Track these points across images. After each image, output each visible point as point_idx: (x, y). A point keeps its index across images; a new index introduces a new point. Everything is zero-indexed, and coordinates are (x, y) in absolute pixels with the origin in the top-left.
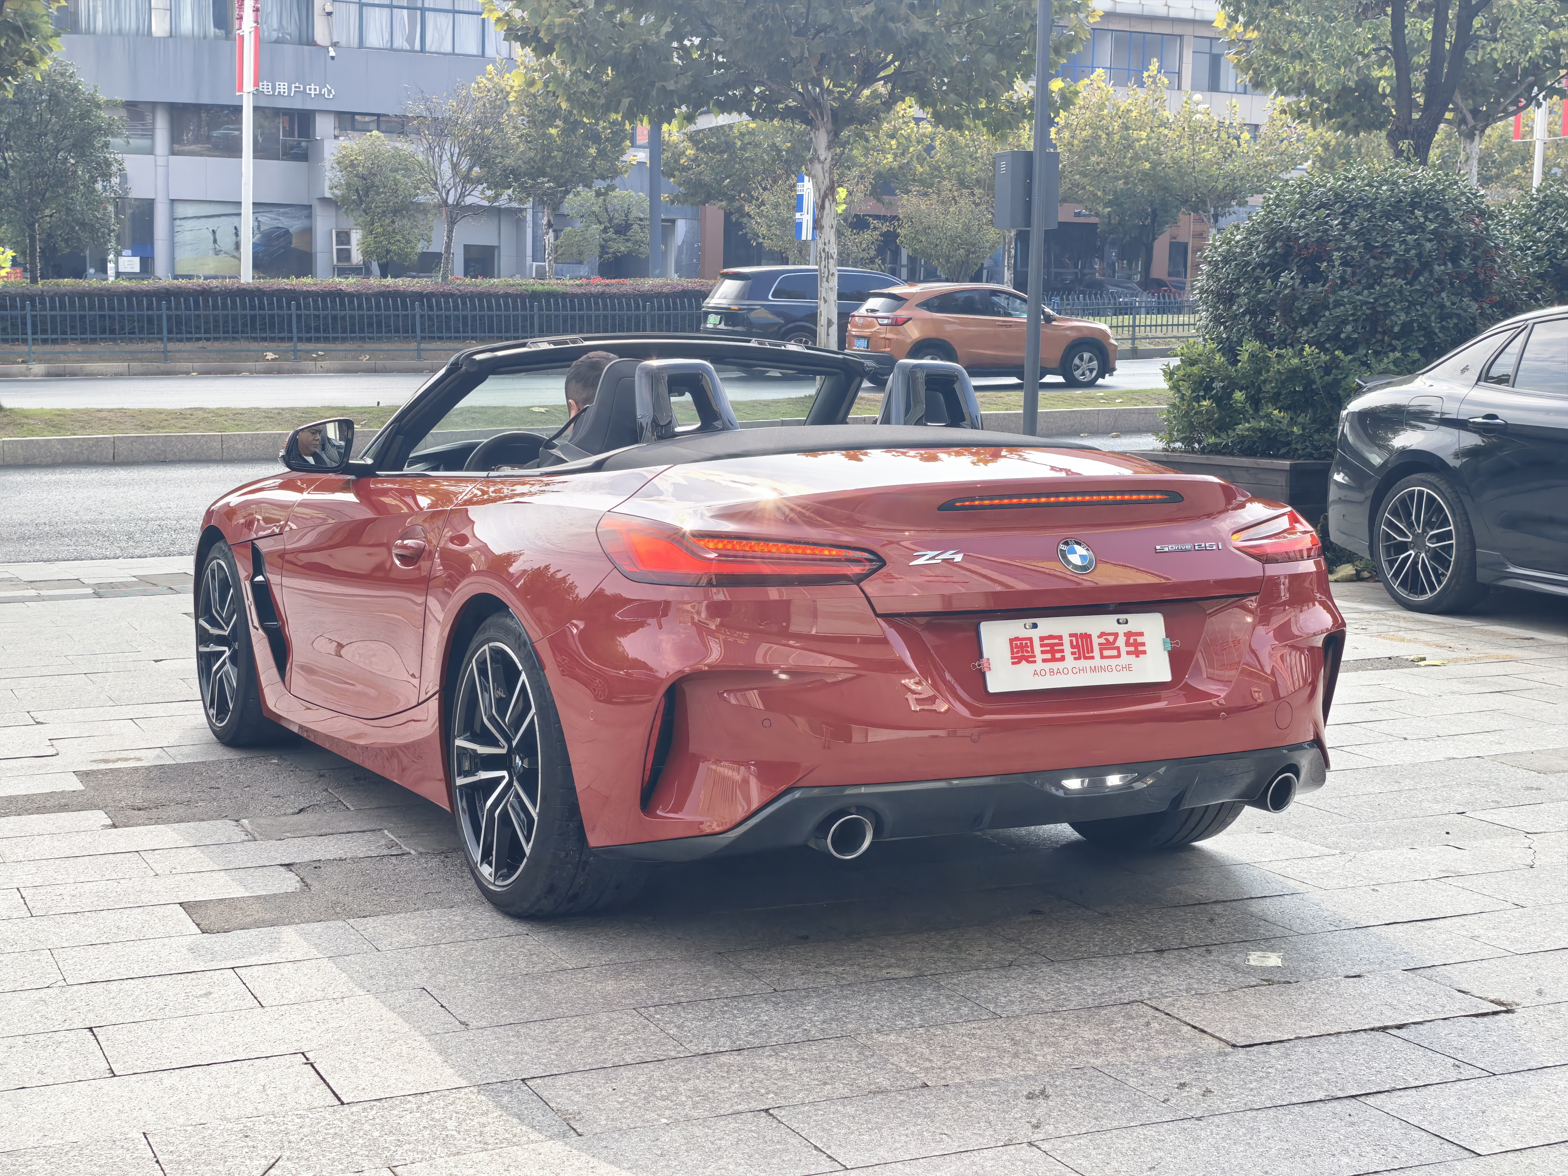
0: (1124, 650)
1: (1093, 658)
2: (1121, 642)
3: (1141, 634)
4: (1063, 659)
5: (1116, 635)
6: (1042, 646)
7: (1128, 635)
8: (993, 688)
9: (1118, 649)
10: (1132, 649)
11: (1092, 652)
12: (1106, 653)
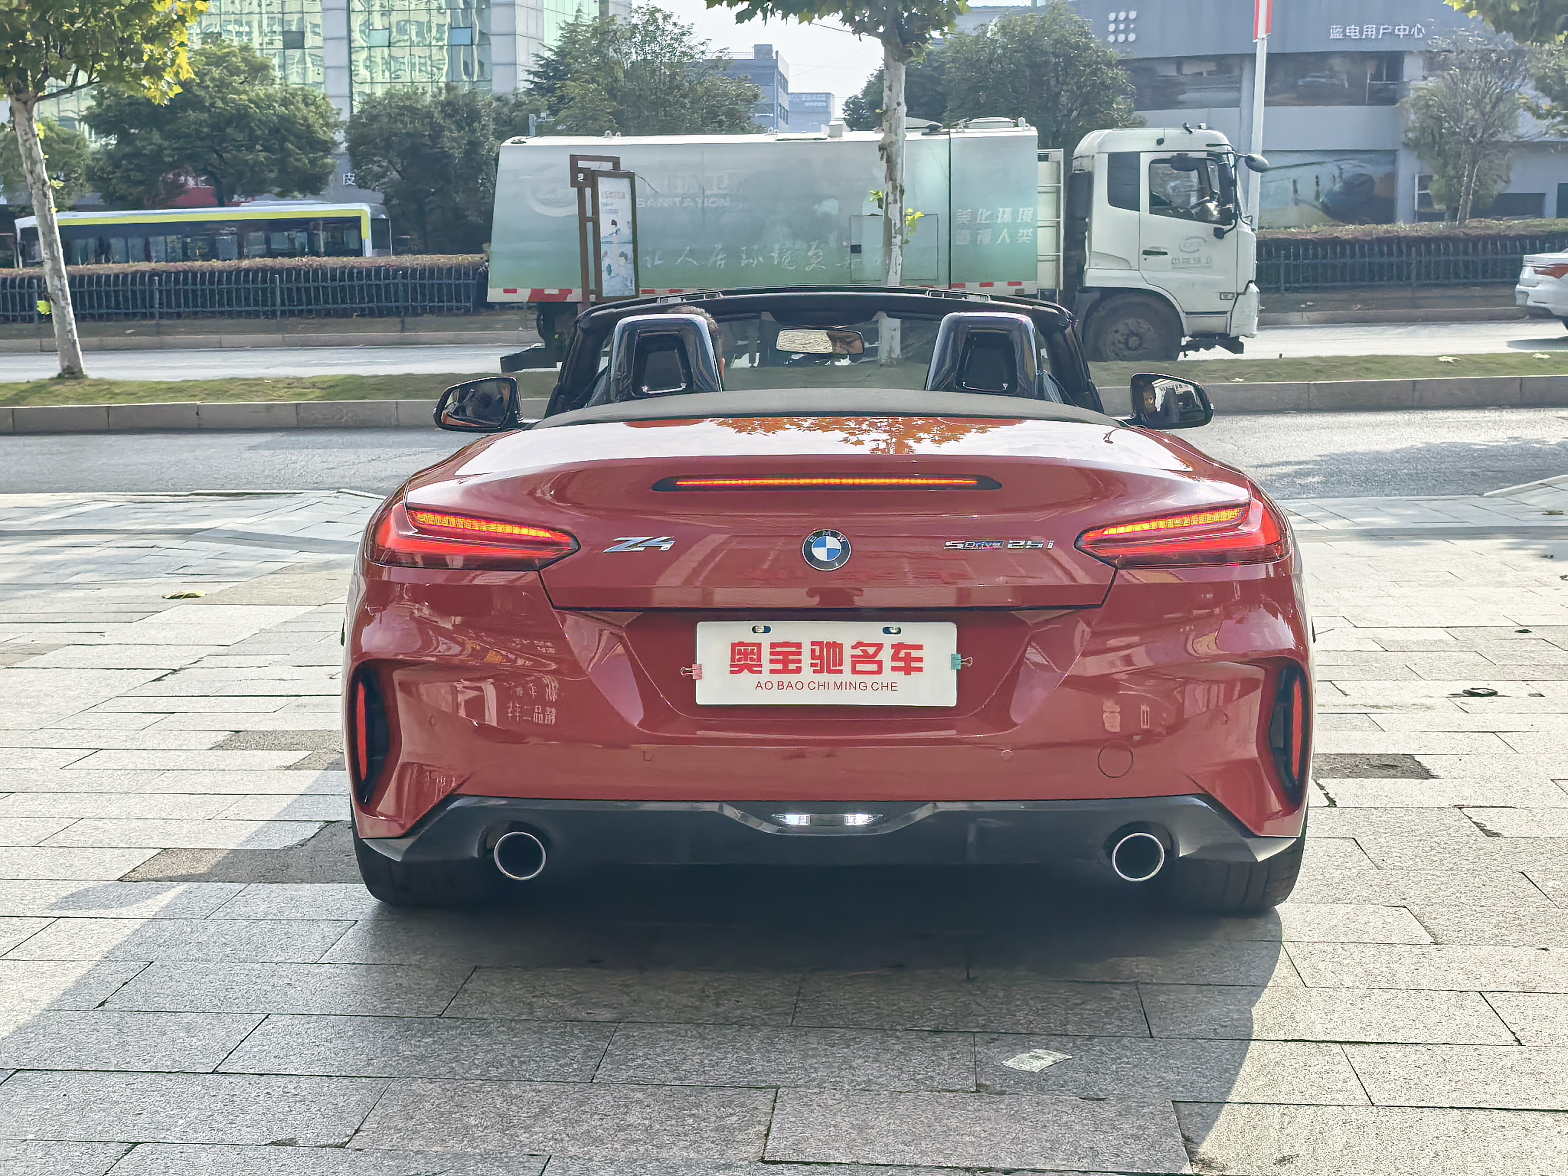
0: (888, 664)
1: (841, 672)
2: (885, 656)
3: (920, 647)
4: (798, 670)
5: (880, 647)
6: (772, 654)
7: (898, 647)
8: (701, 699)
9: (880, 663)
10: (902, 664)
11: (841, 664)
12: (860, 667)
